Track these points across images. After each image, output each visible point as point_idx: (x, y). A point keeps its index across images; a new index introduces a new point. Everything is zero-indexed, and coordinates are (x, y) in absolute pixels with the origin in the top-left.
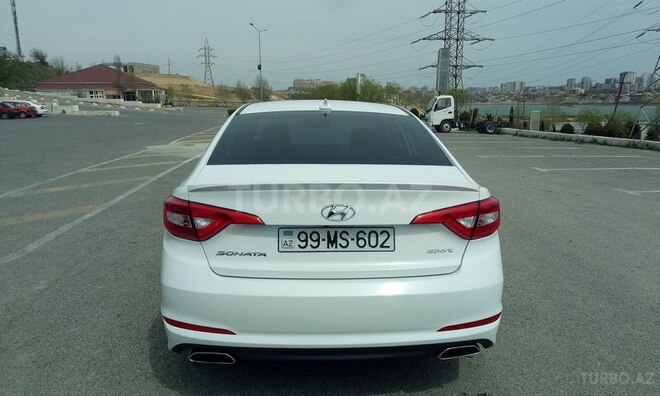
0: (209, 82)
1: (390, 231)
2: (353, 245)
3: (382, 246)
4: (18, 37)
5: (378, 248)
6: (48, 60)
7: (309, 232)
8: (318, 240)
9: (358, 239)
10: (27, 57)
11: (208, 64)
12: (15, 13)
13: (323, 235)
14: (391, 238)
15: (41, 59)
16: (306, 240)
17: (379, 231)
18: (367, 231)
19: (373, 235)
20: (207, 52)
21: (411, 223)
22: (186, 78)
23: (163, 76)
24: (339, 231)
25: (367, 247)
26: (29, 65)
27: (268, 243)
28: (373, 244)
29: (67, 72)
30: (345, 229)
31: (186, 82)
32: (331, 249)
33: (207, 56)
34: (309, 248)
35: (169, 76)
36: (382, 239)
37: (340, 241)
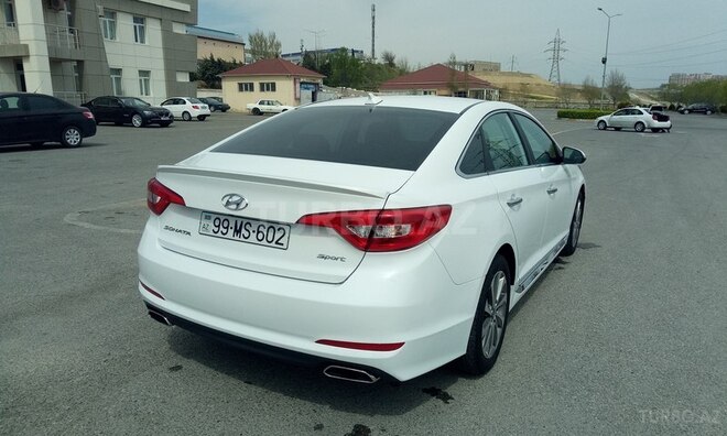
0: (555, 79)
1: (287, 228)
2: (253, 238)
3: (277, 243)
4: (373, 41)
5: (273, 244)
6: (395, 61)
7: (222, 218)
8: (227, 228)
9: (258, 232)
10: (379, 60)
11: (556, 59)
12: (374, 18)
13: (232, 224)
14: (287, 235)
15: (389, 59)
16: (219, 226)
17: (277, 227)
18: (267, 225)
19: (271, 230)
20: (557, 47)
21: (297, 222)
22: (529, 75)
23: (504, 74)
24: (245, 221)
25: (264, 242)
26: (379, 67)
27: (193, 224)
28: (270, 239)
29: (408, 73)
30: (249, 221)
31: (526, 80)
32: (236, 238)
33: (556, 50)
34: (219, 234)
35: (511, 74)
36: (278, 236)
37: (243, 231)
